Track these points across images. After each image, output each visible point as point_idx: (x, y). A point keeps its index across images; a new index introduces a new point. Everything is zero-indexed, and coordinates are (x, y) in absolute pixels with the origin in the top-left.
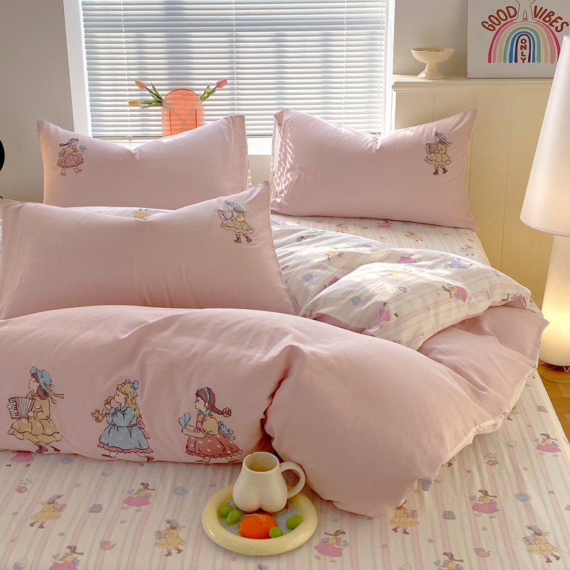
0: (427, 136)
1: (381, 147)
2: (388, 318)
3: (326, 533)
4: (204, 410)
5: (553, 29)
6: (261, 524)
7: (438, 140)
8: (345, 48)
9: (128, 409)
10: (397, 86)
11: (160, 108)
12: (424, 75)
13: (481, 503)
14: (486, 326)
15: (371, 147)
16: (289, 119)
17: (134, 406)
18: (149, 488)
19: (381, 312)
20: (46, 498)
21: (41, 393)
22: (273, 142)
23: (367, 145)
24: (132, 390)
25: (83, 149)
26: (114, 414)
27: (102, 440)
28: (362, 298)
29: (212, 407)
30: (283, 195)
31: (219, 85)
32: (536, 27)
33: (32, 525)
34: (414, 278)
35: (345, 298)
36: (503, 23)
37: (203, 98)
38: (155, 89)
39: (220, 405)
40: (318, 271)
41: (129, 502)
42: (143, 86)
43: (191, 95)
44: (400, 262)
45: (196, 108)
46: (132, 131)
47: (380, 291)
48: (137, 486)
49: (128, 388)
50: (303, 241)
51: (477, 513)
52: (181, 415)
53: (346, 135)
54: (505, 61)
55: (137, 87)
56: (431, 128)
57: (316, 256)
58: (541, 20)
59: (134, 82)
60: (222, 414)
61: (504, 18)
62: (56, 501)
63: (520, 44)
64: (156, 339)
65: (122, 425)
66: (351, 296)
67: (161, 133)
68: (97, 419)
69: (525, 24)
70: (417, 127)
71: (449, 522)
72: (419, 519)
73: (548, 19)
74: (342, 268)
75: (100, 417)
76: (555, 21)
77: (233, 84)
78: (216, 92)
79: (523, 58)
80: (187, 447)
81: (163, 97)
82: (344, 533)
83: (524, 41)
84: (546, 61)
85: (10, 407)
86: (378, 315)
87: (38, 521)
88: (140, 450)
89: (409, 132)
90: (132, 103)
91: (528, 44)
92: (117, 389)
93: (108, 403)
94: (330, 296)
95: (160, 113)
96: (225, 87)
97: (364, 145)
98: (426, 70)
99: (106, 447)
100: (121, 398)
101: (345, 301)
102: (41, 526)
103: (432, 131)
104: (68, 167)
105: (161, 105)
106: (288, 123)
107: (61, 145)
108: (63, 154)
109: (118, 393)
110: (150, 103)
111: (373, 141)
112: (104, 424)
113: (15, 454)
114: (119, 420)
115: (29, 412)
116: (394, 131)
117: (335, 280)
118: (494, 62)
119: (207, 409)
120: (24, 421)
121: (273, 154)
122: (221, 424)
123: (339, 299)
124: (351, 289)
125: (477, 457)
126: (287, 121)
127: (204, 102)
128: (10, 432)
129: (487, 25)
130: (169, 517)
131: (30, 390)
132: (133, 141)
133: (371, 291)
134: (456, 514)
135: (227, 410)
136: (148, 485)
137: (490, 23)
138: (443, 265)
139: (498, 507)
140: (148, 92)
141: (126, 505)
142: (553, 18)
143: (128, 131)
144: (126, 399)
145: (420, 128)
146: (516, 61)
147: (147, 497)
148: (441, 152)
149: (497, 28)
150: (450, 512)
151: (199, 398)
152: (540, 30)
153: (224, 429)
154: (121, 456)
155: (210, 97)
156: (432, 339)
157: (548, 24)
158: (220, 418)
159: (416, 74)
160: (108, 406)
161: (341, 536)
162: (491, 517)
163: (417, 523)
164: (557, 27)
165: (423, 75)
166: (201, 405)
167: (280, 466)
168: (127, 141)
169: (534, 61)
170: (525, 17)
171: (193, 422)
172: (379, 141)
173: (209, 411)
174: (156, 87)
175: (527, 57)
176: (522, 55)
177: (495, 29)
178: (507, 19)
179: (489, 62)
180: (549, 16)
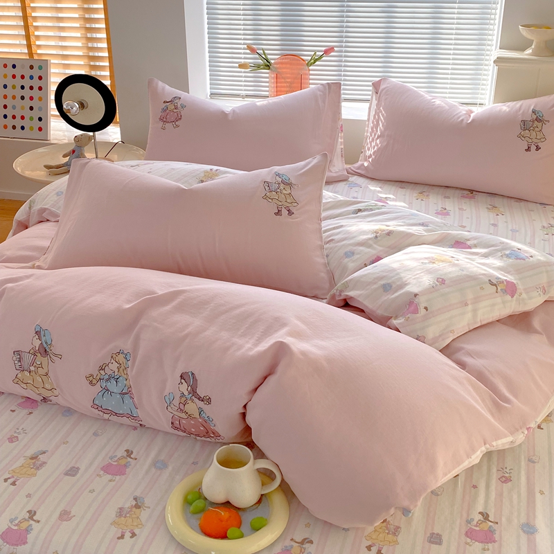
0: (523, 112)
1: (473, 121)
2: (416, 311)
3: (292, 540)
4: (186, 393)
6: (221, 521)
7: (535, 117)
8: (455, 21)
9: (121, 378)
10: (499, 61)
11: (268, 71)
12: (531, 51)
13: (478, 529)
14: (536, 323)
15: (462, 120)
16: (385, 88)
17: (125, 376)
18: (132, 456)
19: (411, 303)
20: (30, 453)
21: (42, 351)
22: (370, 108)
23: (459, 118)
24: (125, 360)
25: (183, 107)
26: (108, 380)
27: (96, 402)
28: (394, 286)
29: (193, 392)
30: (370, 160)
31: (327, 52)
33: (6, 480)
34: (457, 269)
35: (375, 283)
37: (309, 64)
38: (264, 54)
39: (201, 392)
40: (361, 248)
41: (107, 469)
42: (253, 51)
43: (298, 60)
44: (452, 246)
45: (301, 72)
46: (245, 90)
47: (415, 281)
48: (121, 453)
49: (121, 358)
50: (359, 214)
51: (469, 540)
52: (166, 393)
53: (439, 106)
55: (248, 51)
56: (529, 104)
57: (364, 233)
59: (245, 46)
60: (202, 401)
62: (40, 456)
64: (155, 313)
65: (115, 391)
66: (382, 282)
67: (268, 93)
68: (91, 382)
70: (515, 102)
71: (434, 546)
72: (400, 538)
74: (389, 247)
75: (94, 381)
77: (341, 51)
78: (324, 58)
80: (172, 423)
81: (272, 61)
82: (311, 542)
85: (14, 358)
86: (408, 306)
87: (13, 477)
88: (130, 416)
89: (505, 108)
90: (241, 66)
92: (112, 357)
93: (102, 369)
94: (362, 279)
95: (268, 75)
96: (332, 54)
97: (456, 117)
98: (533, 47)
99: (100, 409)
100: (114, 366)
101: (375, 286)
102: (14, 484)
103: (529, 107)
104: (168, 122)
105: (269, 69)
106: (384, 91)
107: (164, 102)
108: (165, 111)
109: (112, 361)
110: (258, 67)
111: (465, 114)
112: (98, 388)
113: (24, 400)
114: (112, 386)
115: (30, 366)
116: (492, 105)
117: (379, 259)
119: (189, 393)
120: (27, 373)
121: (369, 120)
122: (201, 411)
123: (370, 284)
124: (385, 274)
125: (489, 470)
126: (383, 90)
127: (311, 68)
128: (15, 381)
130: (138, 494)
131: (32, 346)
132: (246, 99)
133: (404, 279)
134: (445, 539)
135: (207, 398)
136: (132, 452)
138: (499, 254)
139: (497, 537)
140: (257, 56)
141: (102, 472)
143: (241, 90)
144: (118, 368)
145: (517, 104)
147: (125, 466)
148: (536, 129)
150: (438, 534)
151: (183, 381)
153: (204, 415)
154: (114, 418)
155: (317, 63)
156: (466, 335)
158: (201, 404)
159: (523, 50)
160: (102, 372)
161: (307, 545)
162: (484, 549)
163: (396, 543)
165: (529, 51)
166: (184, 388)
167: (254, 464)
168: (241, 99)
171: (176, 402)
172: (472, 115)
173: (191, 395)
174: (266, 52)
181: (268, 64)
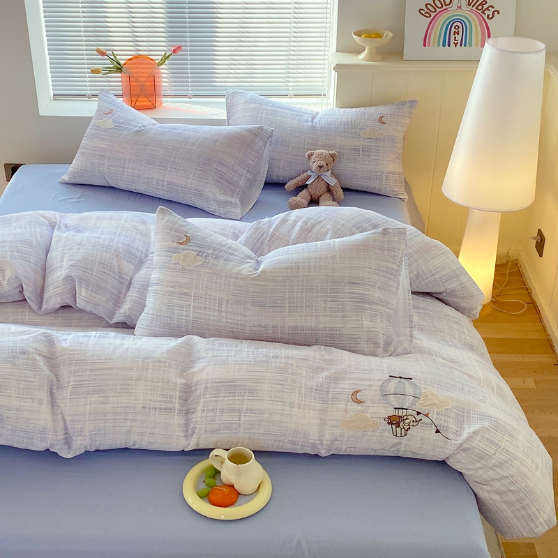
5: (485, 16)
10: (338, 68)
12: (364, 56)
31: (174, 51)
32: (469, 15)
36: (438, 10)
37: (160, 63)
38: (115, 57)
42: (103, 54)
46: (91, 90)
54: (439, 45)
58: (474, 8)
61: (440, 6)
63: (453, 30)
69: (459, 12)
73: (480, 7)
76: (487, 9)
79: (456, 42)
83: (457, 27)
84: (477, 46)
90: (94, 71)
91: (460, 30)
96: (180, 53)
98: (366, 52)
105: (121, 72)
110: (110, 70)
118: (429, 45)
129: (423, 12)
137: (426, 10)
142: (485, 7)
143: (87, 90)
146: (449, 46)
152: (472, 17)
155: (166, 62)
157: (480, 12)
164: (488, 15)
168: (87, 99)
169: (465, 46)
170: (459, 6)
174: (115, 52)
175: (459, 42)
176: (455, 40)
177: (430, 16)
178: (442, 7)
179: (425, 45)
180: (481, 4)
181: (119, 66)
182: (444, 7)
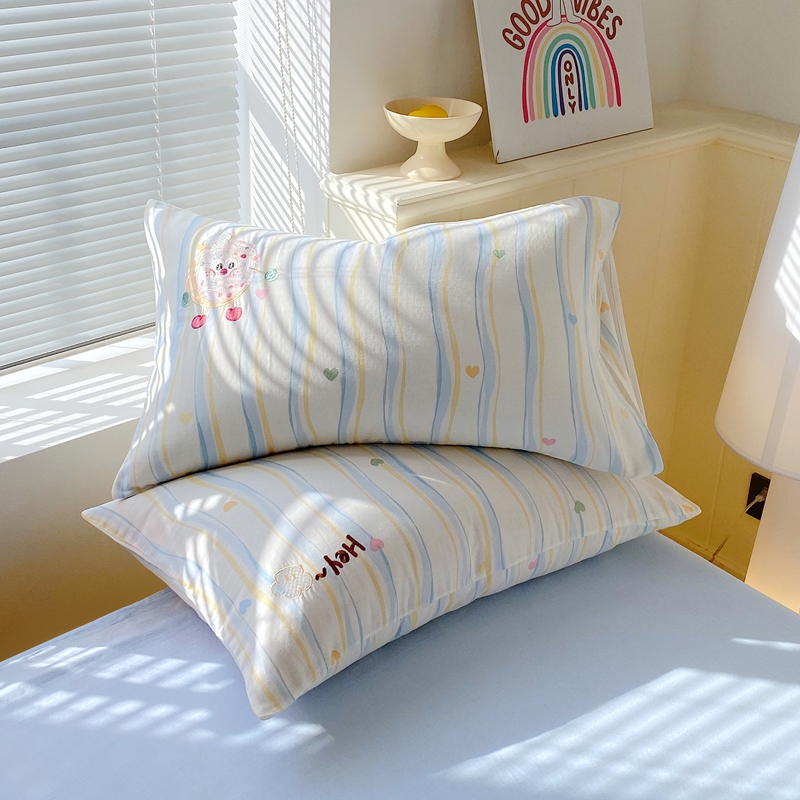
5: (603, 32)
32: (581, 33)
36: (534, 28)
54: (548, 116)
58: (585, 16)
61: (534, 18)
63: (564, 73)
69: (566, 29)
73: (593, 13)
76: (604, 16)
79: (572, 102)
83: (568, 67)
84: (603, 105)
91: (574, 71)
118: (533, 119)
129: (510, 37)
137: (515, 32)
142: (601, 9)
146: (563, 113)
149: (527, 39)
152: (585, 37)
157: (595, 23)
164: (608, 29)
169: (587, 109)
170: (563, 13)
175: (576, 99)
176: (571, 97)
177: (523, 46)
178: (538, 19)
179: (526, 121)
180: (594, 6)
182: (542, 20)
